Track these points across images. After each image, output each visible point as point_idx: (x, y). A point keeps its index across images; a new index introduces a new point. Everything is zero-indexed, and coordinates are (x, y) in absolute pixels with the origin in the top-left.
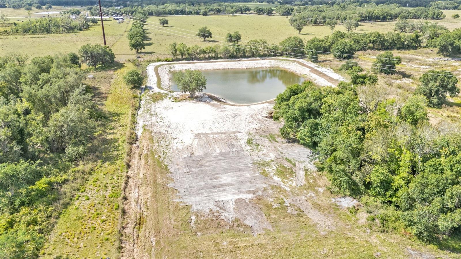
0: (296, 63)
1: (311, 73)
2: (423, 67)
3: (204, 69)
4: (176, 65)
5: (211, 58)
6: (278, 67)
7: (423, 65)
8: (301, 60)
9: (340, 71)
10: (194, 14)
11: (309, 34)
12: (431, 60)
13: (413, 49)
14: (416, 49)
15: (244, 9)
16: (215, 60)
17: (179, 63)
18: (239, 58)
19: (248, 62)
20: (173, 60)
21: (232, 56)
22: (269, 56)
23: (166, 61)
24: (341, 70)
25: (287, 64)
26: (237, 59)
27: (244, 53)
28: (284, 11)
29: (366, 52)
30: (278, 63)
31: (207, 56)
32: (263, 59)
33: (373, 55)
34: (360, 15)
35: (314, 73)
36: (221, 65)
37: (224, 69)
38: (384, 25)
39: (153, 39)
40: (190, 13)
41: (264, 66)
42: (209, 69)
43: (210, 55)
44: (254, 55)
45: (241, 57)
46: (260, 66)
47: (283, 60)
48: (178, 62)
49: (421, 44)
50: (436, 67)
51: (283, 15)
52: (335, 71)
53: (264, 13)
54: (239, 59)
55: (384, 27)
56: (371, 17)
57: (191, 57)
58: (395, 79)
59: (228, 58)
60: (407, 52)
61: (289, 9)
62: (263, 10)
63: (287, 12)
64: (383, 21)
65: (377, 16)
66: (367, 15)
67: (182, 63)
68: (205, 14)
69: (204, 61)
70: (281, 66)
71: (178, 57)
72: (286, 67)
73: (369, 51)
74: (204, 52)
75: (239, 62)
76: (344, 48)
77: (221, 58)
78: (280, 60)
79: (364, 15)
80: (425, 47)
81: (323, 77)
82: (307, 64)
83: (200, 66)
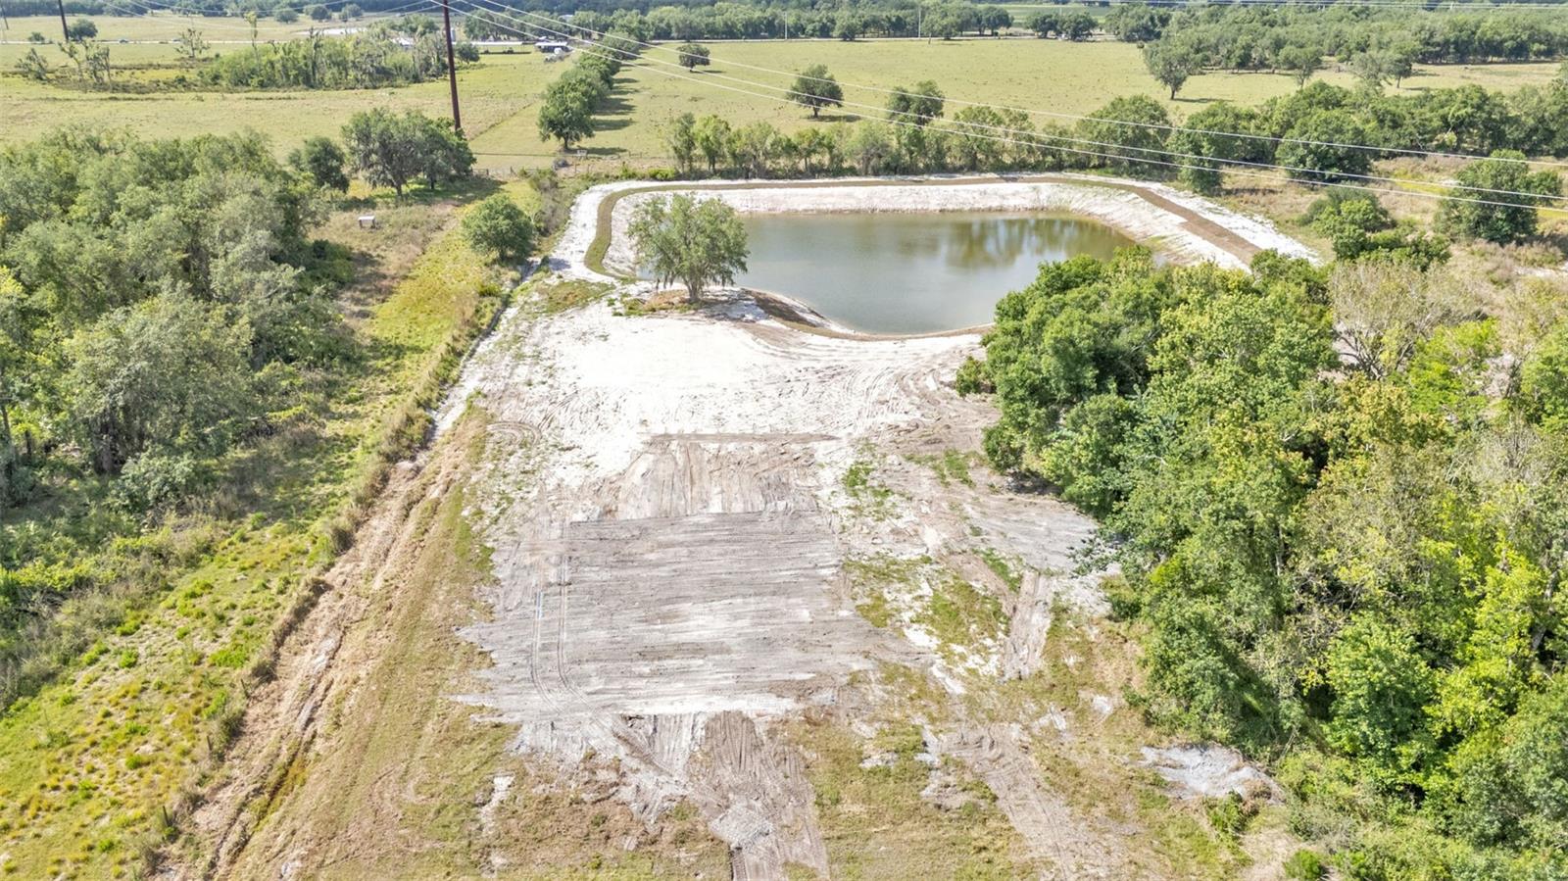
0: (1134, 195)
1: (1185, 232)
3: (783, 208)
5: (814, 171)
6: (1065, 211)
8: (1154, 187)
9: (1303, 229)
10: (812, 35)
15: (988, 20)
16: (827, 180)
17: (700, 187)
19: (951, 188)
20: (678, 177)
21: (894, 168)
22: (1036, 168)
23: (654, 177)
24: (1306, 222)
25: (1099, 198)
26: (910, 178)
27: (940, 154)
28: (1133, 23)
29: (1424, 163)
30: (1064, 196)
31: (802, 165)
32: (1007, 180)
34: (1424, 35)
35: (1195, 233)
36: (849, 196)
37: (858, 212)
38: (1516, 74)
39: (639, 110)
40: (797, 32)
41: (1011, 202)
42: (800, 208)
43: (814, 159)
44: (980, 160)
45: (928, 170)
46: (995, 203)
47: (1085, 183)
48: (695, 183)
51: (1129, 39)
52: (1281, 226)
53: (1059, 33)
54: (916, 178)
55: (1513, 80)
56: (1470, 42)
57: (744, 167)
58: (1532, 263)
59: (876, 174)
61: (1152, 19)
62: (1056, 22)
63: (1146, 28)
64: (1521, 62)
65: (1489, 42)
66: (1452, 37)
67: (708, 187)
68: (849, 35)
69: (788, 181)
70: (1074, 205)
71: (696, 165)
72: (1093, 210)
73: (1438, 158)
74: (790, 149)
75: (917, 188)
77: (852, 172)
78: (1075, 182)
79: (1438, 38)
81: (1229, 249)
82: (1174, 200)
83: (772, 199)
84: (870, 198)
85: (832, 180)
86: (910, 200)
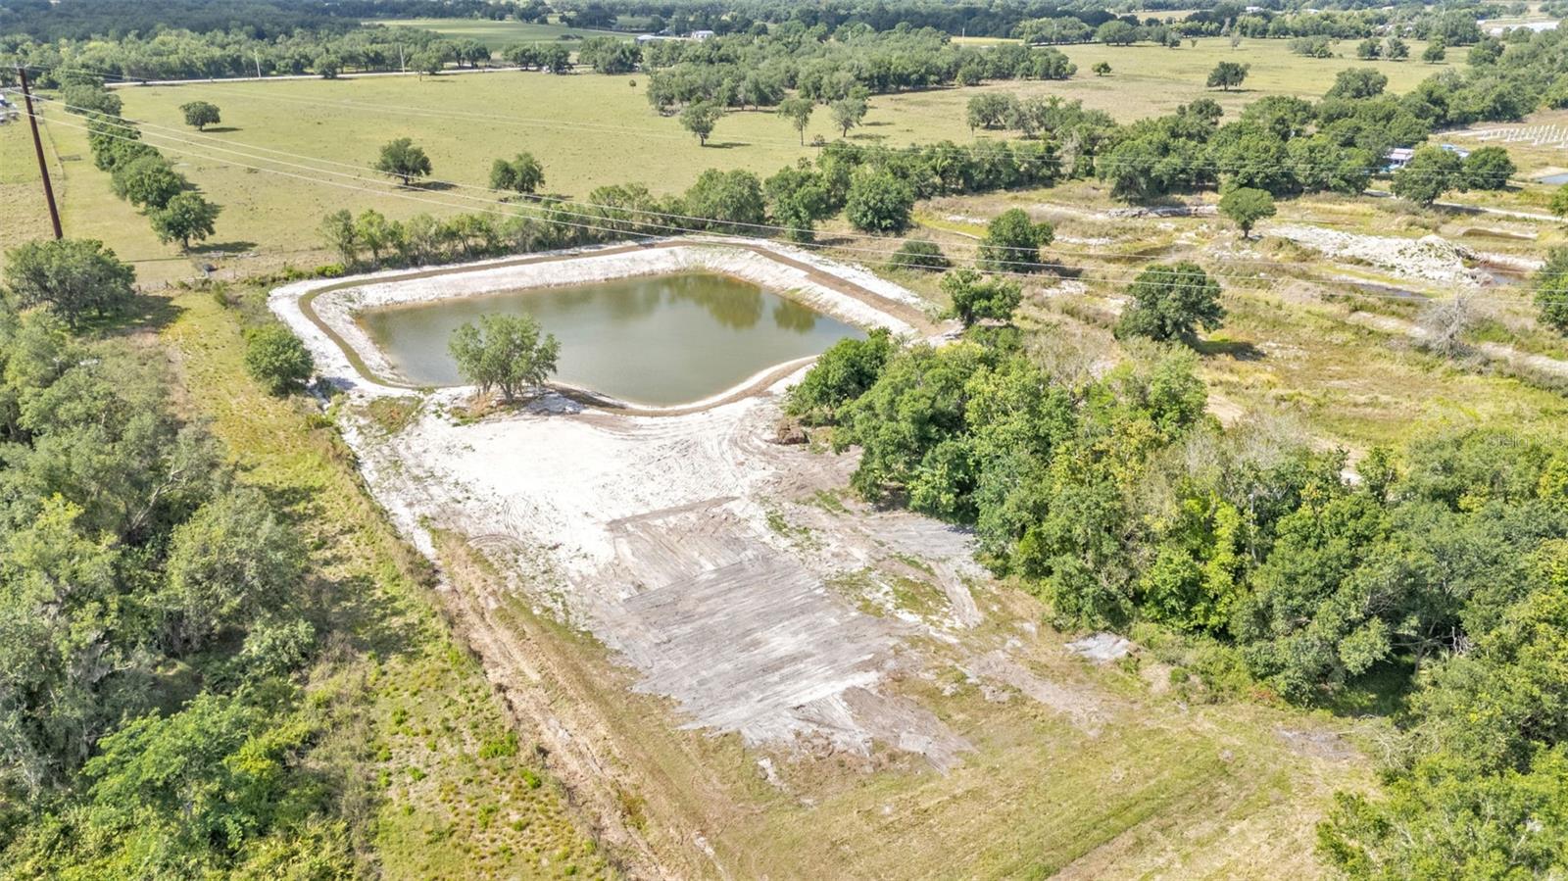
0: (752, 253)
1: (812, 284)
2: (1093, 241)
3: (467, 294)
4: (365, 289)
5: (475, 254)
6: (701, 271)
7: (1092, 236)
8: (764, 243)
9: (895, 273)
10: (285, 73)
11: (731, 145)
12: (1100, 217)
13: (1046, 186)
14: (1052, 186)
15: (468, 54)
16: (492, 261)
17: (376, 281)
18: (568, 246)
19: (605, 258)
20: (349, 272)
21: (548, 243)
22: (661, 232)
23: (322, 274)
24: (894, 268)
25: (726, 257)
26: (564, 252)
27: (582, 225)
28: (610, 57)
30: (697, 256)
31: (461, 249)
32: (646, 246)
33: (953, 213)
35: (820, 283)
36: (521, 274)
37: (536, 289)
40: (268, 68)
43: (471, 242)
45: (575, 242)
46: (646, 269)
47: (709, 244)
48: (368, 277)
49: (1062, 170)
50: (1124, 238)
51: (609, 72)
52: (877, 271)
53: (540, 66)
54: (570, 251)
55: (931, 111)
57: (409, 257)
58: (1045, 286)
59: (534, 250)
60: (1033, 194)
61: (623, 52)
62: (536, 55)
63: (619, 61)
64: (920, 90)
65: (900, 76)
66: (875, 72)
67: (385, 280)
68: (329, 73)
69: (458, 266)
70: (708, 265)
71: (361, 257)
72: (725, 267)
73: (937, 200)
74: (451, 235)
75: (575, 260)
76: (882, 201)
77: (512, 251)
78: (700, 244)
79: (866, 72)
80: (1072, 177)
81: (854, 296)
82: (786, 255)
83: (452, 284)
84: (541, 274)
85: (497, 261)
86: (576, 273)
